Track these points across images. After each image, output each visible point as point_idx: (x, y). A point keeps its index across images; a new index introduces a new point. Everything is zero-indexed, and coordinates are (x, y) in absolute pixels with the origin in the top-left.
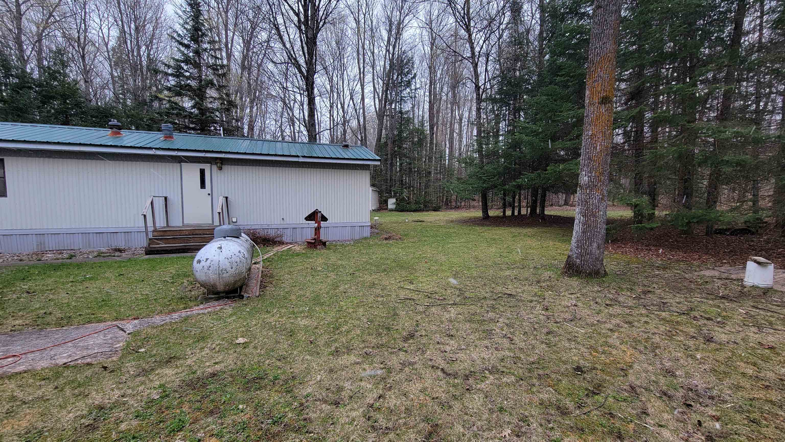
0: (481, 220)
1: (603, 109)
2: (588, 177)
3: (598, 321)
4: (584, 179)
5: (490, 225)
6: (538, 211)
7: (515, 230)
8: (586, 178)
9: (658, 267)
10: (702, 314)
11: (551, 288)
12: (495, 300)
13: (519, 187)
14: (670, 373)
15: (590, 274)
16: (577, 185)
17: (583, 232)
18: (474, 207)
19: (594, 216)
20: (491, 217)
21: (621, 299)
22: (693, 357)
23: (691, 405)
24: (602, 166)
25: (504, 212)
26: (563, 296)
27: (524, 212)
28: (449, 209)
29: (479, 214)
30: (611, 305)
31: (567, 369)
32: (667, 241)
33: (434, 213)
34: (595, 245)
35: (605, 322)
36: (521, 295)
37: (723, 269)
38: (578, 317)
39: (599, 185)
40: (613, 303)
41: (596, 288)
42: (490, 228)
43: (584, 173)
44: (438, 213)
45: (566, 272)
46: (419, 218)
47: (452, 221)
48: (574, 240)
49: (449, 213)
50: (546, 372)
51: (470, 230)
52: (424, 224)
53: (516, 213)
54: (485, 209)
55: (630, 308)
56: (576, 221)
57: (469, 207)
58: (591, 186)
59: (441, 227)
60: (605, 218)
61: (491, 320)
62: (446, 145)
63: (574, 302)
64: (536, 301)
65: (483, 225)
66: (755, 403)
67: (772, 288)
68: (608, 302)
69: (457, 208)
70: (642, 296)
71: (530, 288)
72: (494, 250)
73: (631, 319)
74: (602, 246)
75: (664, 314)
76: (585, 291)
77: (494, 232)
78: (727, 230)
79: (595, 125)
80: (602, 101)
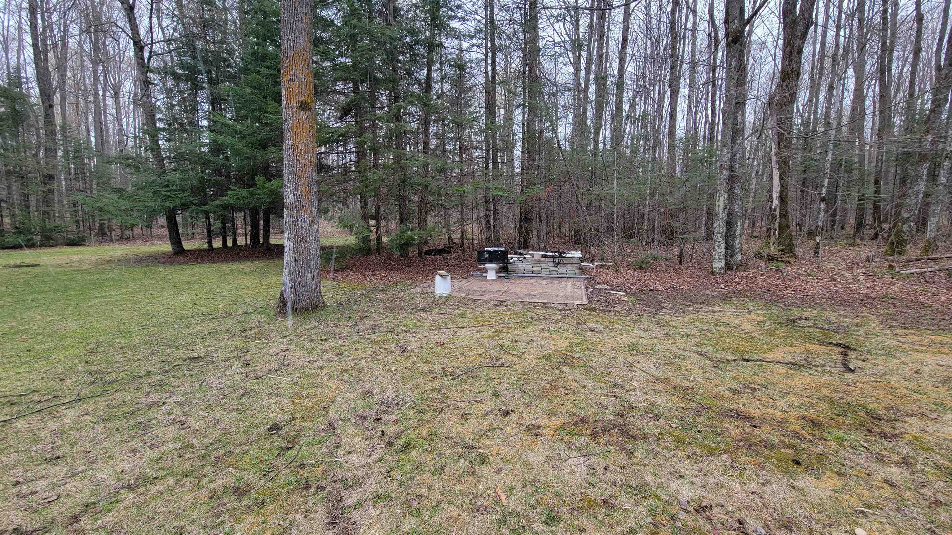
0: (171, 257)
1: (303, 115)
2: (294, 195)
3: (309, 362)
4: (289, 198)
5: (186, 263)
6: (261, 240)
7: (225, 267)
8: (292, 196)
9: (380, 291)
10: (404, 328)
11: (258, 336)
12: (166, 372)
13: (230, 208)
14: (369, 393)
15: (307, 309)
16: (283, 204)
17: (295, 261)
18: (160, 237)
19: (305, 242)
20: (188, 251)
21: (338, 331)
22: (389, 371)
23: (380, 419)
24: (308, 183)
25: (210, 243)
26: (273, 342)
27: (241, 241)
28: (106, 241)
29: (167, 247)
30: (325, 340)
31: (259, 433)
32: (390, 264)
33: (70, 249)
34: (309, 275)
35: (317, 360)
36: (214, 354)
37: (425, 285)
38: (287, 363)
39: (307, 205)
40: (328, 337)
41: (314, 324)
42: (184, 267)
43: (289, 190)
44: (80, 248)
45: (280, 312)
46: (24, 261)
47: (109, 262)
48: (286, 272)
49: (107, 247)
50: (228, 449)
51: (146, 273)
52: (37, 270)
53: (230, 244)
54: (176, 240)
55: (345, 338)
56: (286, 249)
57: (147, 238)
58: (298, 206)
59: (82, 272)
60: (318, 243)
61: (153, 404)
62: (88, 131)
63: (284, 347)
64: (234, 357)
65: (171, 263)
66: (425, 396)
67: (451, 295)
68: (323, 338)
69: (123, 239)
70: (359, 323)
71: (230, 342)
72: (184, 299)
73: (342, 349)
74: (318, 276)
75: (373, 336)
76: (300, 330)
77: (189, 271)
78: (433, 250)
79: (296, 134)
80: (301, 106)
